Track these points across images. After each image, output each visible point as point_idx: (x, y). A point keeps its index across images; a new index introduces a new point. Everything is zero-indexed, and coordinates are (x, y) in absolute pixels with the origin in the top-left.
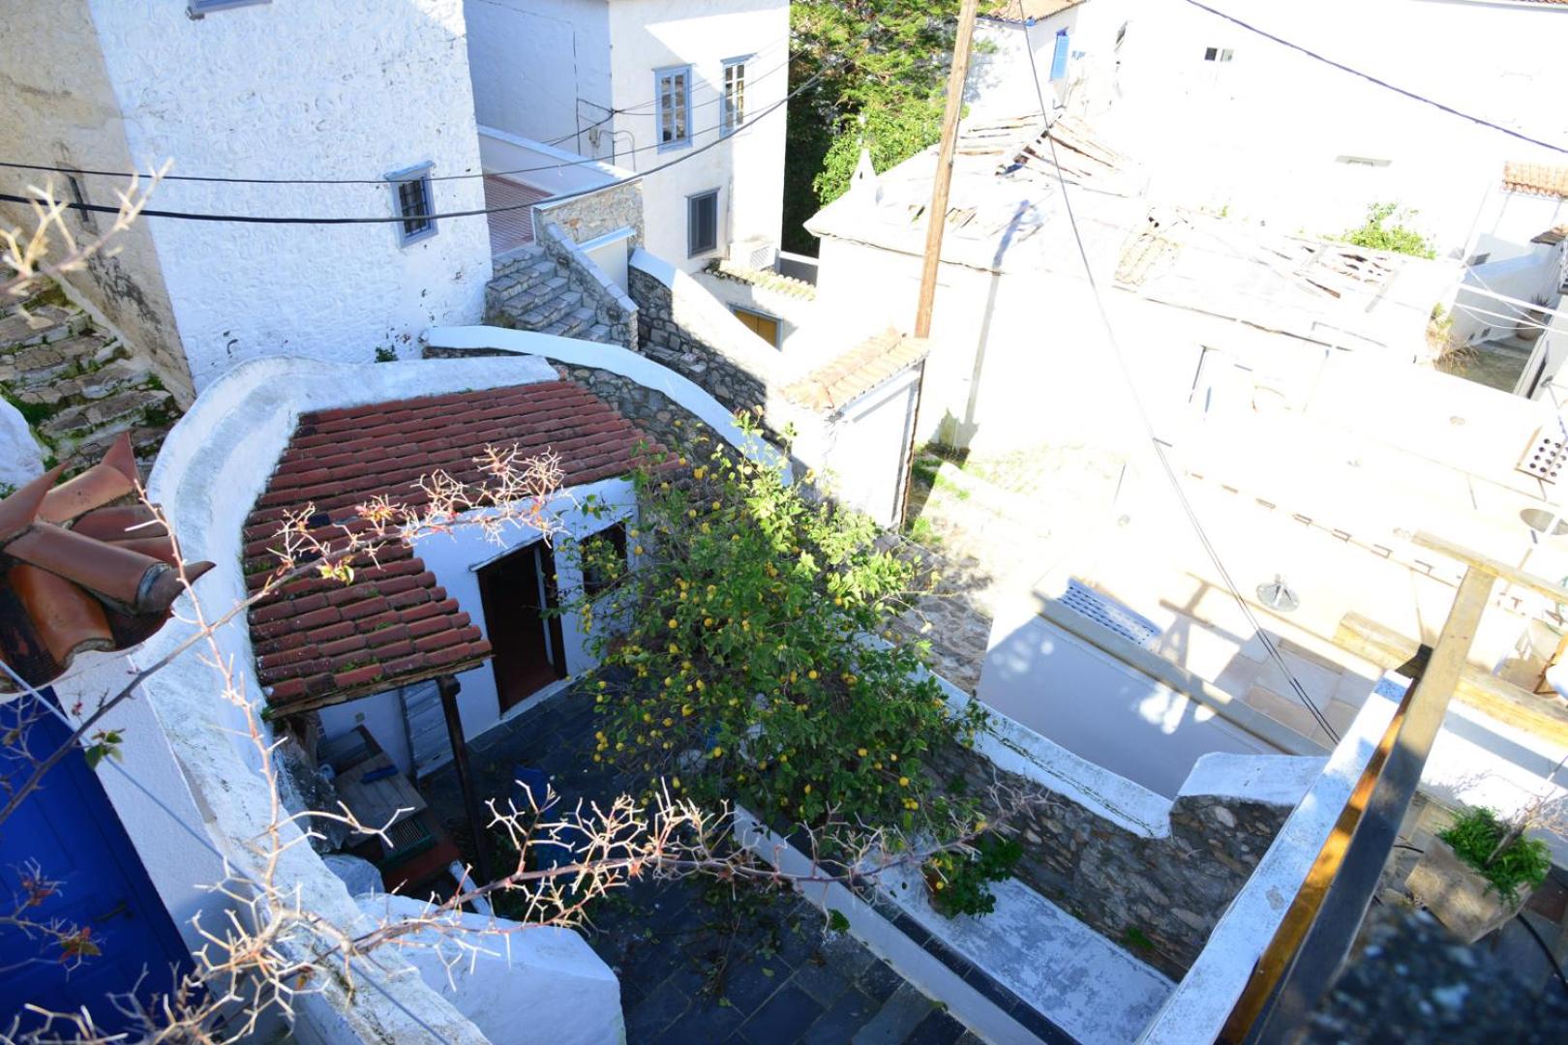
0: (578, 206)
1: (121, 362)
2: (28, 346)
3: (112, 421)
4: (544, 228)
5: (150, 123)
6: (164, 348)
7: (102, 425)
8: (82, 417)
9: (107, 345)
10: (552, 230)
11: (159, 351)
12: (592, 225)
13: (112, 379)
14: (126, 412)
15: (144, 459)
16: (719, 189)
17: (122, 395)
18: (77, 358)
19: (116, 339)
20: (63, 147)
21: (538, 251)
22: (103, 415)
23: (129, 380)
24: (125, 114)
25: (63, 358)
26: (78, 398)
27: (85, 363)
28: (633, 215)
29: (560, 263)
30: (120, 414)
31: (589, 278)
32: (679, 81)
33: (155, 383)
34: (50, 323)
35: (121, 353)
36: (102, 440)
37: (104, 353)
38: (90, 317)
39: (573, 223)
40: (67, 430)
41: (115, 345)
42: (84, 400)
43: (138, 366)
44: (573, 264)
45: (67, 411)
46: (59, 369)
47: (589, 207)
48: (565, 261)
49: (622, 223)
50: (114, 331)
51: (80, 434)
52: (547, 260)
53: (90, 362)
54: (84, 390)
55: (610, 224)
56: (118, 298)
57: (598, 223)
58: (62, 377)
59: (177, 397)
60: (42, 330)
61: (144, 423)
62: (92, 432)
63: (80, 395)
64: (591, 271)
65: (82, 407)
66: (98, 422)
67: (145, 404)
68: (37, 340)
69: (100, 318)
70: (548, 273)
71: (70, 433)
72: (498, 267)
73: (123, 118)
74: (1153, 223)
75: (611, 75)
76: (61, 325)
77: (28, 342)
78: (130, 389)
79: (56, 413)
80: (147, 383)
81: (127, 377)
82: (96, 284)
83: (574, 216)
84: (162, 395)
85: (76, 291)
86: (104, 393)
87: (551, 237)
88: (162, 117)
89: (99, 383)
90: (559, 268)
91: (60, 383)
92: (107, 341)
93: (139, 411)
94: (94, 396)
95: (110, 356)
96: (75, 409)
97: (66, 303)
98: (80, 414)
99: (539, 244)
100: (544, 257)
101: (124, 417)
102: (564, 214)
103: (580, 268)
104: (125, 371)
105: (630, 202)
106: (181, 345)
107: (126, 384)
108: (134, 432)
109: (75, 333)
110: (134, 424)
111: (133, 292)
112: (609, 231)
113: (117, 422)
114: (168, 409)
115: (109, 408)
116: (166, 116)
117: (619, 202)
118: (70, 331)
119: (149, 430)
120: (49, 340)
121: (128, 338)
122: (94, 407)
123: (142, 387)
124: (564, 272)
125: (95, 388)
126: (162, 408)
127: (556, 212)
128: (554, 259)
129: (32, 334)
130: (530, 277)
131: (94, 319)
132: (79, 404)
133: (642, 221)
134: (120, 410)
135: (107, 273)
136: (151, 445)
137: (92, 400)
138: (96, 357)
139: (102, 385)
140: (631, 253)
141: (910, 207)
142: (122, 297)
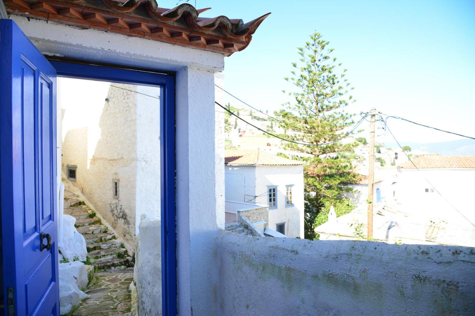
0: (250, 212)
1: (113, 240)
2: (88, 234)
3: (107, 255)
4: (240, 217)
5: (143, 163)
6: (128, 233)
7: (104, 256)
8: (99, 253)
9: (110, 235)
10: (243, 217)
11: (127, 235)
12: (254, 218)
13: (110, 243)
14: (112, 253)
15: (115, 267)
16: (285, 222)
17: (112, 249)
18: (101, 237)
19: (113, 234)
20: (116, 174)
21: (238, 224)
22: (105, 253)
23: (115, 245)
24: (138, 160)
25: (97, 237)
26: (99, 248)
27: (103, 239)
28: (265, 217)
29: (245, 228)
30: (110, 253)
31: (254, 232)
32: (274, 190)
33: (122, 246)
34: (95, 228)
35: (114, 237)
36: (103, 260)
37: (109, 237)
38: (107, 228)
39: (249, 217)
40: (93, 256)
41: (113, 235)
42: (100, 249)
43: (119, 241)
44: (249, 228)
45: (94, 251)
46: (95, 240)
47: (254, 212)
48: (247, 227)
49: (262, 219)
50: (114, 231)
51: (97, 258)
52: (240, 227)
53: (105, 239)
54: (101, 245)
55: (259, 219)
56: (118, 219)
57: (256, 218)
58: (95, 242)
59: (128, 250)
60: (93, 230)
61: (117, 257)
62: (100, 258)
63: (100, 247)
64: (255, 229)
65: (99, 251)
66: (103, 254)
67: (118, 251)
68: (91, 232)
69: (110, 228)
70: (241, 230)
71: (94, 257)
72: (227, 227)
73: (137, 160)
74: (433, 222)
75: (255, 187)
76: (99, 229)
77: (88, 233)
78: (115, 247)
79: (91, 251)
80: (120, 246)
81: (114, 244)
82: (112, 217)
83: (249, 215)
84: (124, 249)
85: (105, 221)
86: (107, 247)
87: (243, 219)
88: (147, 163)
89: (106, 244)
90: (244, 229)
91: (94, 243)
92: (111, 234)
93: (116, 253)
94: (104, 248)
95: (111, 238)
96: (97, 251)
97: (101, 224)
98: (98, 252)
99: (238, 223)
100: (240, 226)
101: (111, 254)
102: (246, 214)
103: (251, 228)
104: (114, 242)
105: (265, 213)
106: (135, 230)
107: (114, 246)
108: (113, 259)
109: (102, 232)
110: (113, 257)
111: (124, 216)
112: (259, 221)
113: (109, 256)
114: (125, 254)
115: (107, 251)
116: (148, 162)
117: (262, 213)
118: (101, 231)
119: (118, 259)
120: (94, 233)
121: (117, 233)
122: (103, 251)
123: (118, 247)
124: (246, 231)
125: (105, 245)
126: (123, 254)
127: (244, 212)
128: (243, 227)
129: (90, 231)
130: (236, 231)
131: (108, 228)
132: (98, 249)
133: (268, 220)
134: (111, 252)
135: (117, 212)
136: (118, 263)
137: (103, 249)
138: (107, 238)
139: (107, 245)
140: (265, 229)
141: (348, 224)
142: (119, 219)
